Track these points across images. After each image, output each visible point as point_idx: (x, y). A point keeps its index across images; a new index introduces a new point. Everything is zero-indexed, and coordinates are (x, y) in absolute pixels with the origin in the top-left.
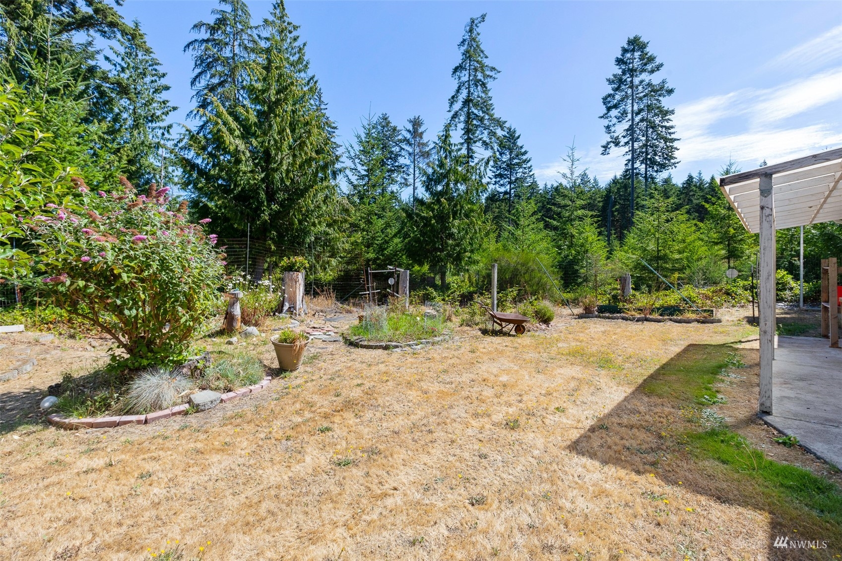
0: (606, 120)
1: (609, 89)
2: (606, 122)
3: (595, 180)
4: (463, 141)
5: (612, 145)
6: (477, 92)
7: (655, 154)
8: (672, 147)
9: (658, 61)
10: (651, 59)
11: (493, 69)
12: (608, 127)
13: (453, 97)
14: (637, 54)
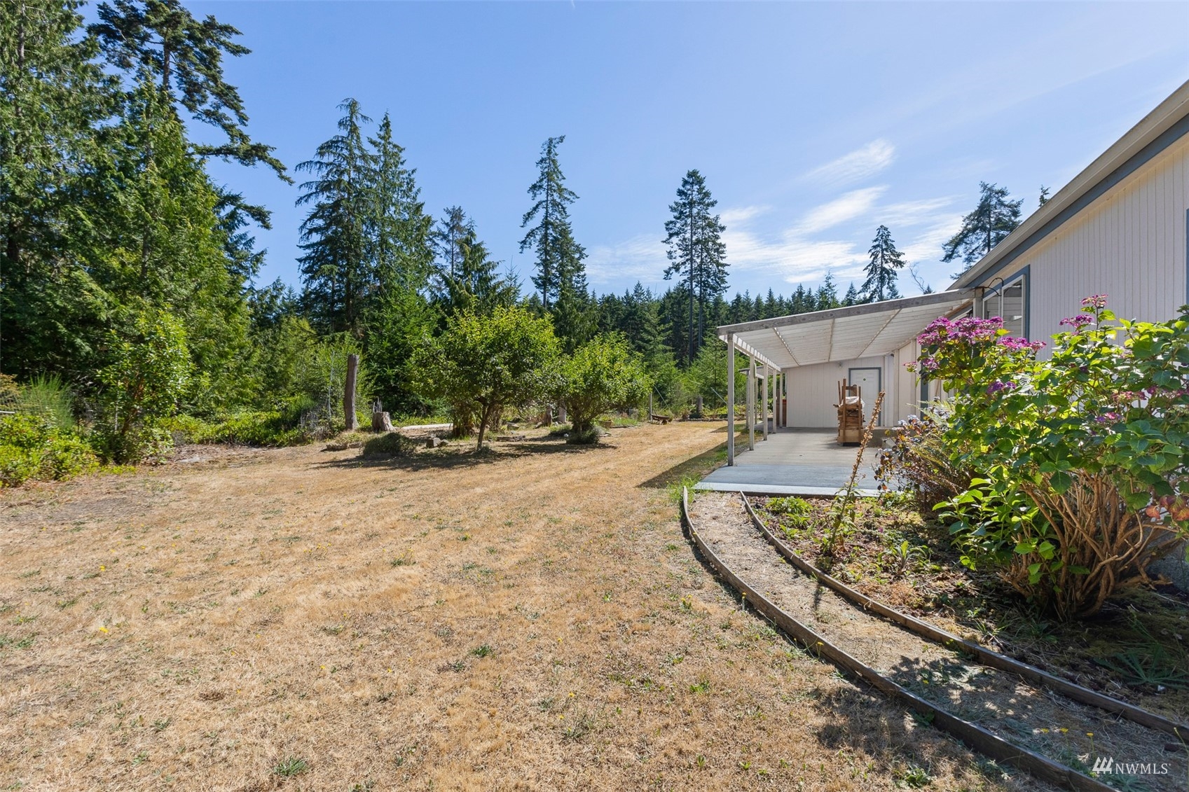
0: (668, 246)
1: (671, 216)
2: (667, 247)
3: (648, 291)
4: (539, 262)
5: (673, 270)
6: (555, 217)
7: (709, 277)
8: (723, 272)
9: (713, 198)
10: (707, 195)
11: (572, 193)
12: (670, 253)
13: (529, 214)
14: (696, 187)
